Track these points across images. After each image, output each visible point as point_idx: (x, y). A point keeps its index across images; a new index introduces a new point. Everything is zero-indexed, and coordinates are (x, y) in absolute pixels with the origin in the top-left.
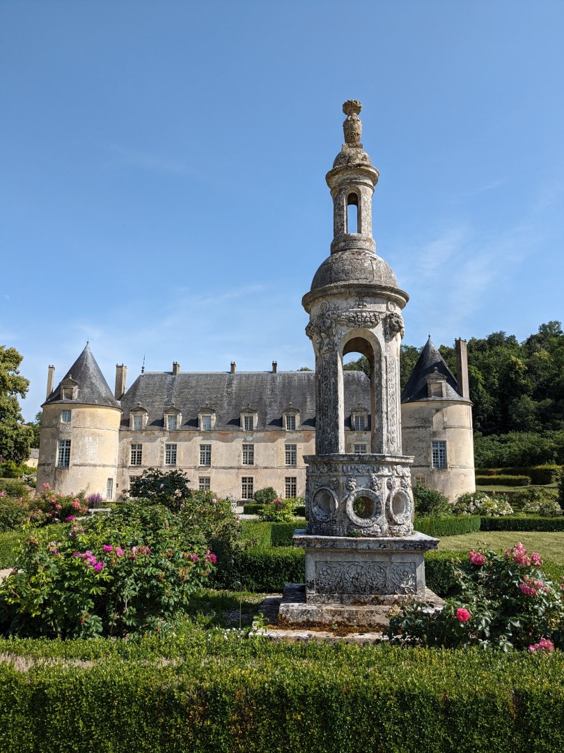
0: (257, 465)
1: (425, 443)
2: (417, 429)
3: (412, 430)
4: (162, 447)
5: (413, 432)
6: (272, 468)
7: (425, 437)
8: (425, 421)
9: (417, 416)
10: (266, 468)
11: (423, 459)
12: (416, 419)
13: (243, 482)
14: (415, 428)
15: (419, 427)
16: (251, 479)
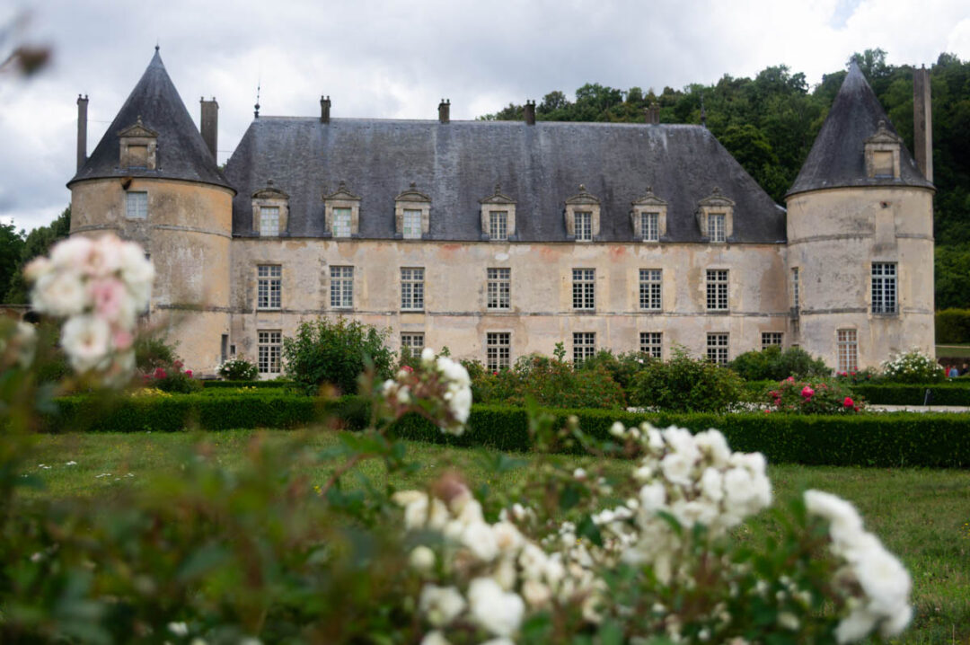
0: (517, 310)
1: (858, 267)
2: (842, 241)
3: (832, 242)
4: (323, 273)
5: (834, 246)
6: (547, 314)
7: (860, 255)
8: (859, 225)
9: (843, 215)
10: (535, 314)
11: (854, 297)
12: (841, 220)
13: (489, 342)
14: (839, 237)
15: (847, 237)
16: (505, 337)
